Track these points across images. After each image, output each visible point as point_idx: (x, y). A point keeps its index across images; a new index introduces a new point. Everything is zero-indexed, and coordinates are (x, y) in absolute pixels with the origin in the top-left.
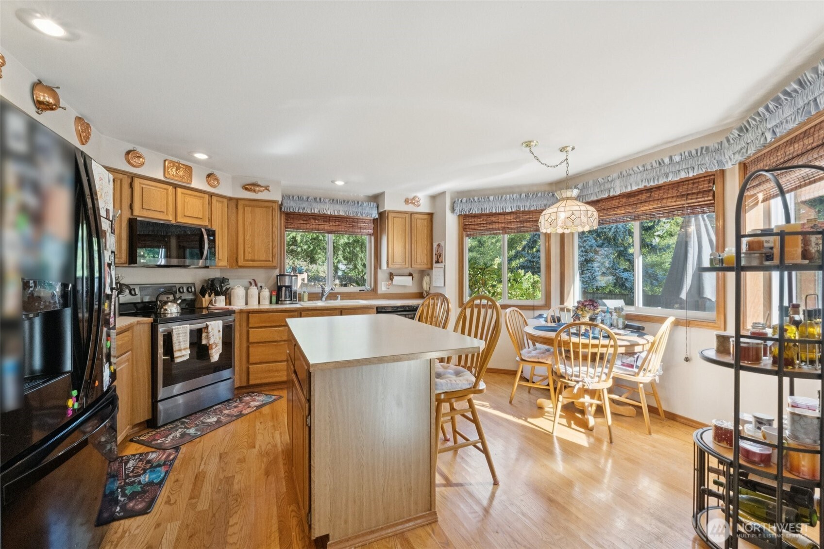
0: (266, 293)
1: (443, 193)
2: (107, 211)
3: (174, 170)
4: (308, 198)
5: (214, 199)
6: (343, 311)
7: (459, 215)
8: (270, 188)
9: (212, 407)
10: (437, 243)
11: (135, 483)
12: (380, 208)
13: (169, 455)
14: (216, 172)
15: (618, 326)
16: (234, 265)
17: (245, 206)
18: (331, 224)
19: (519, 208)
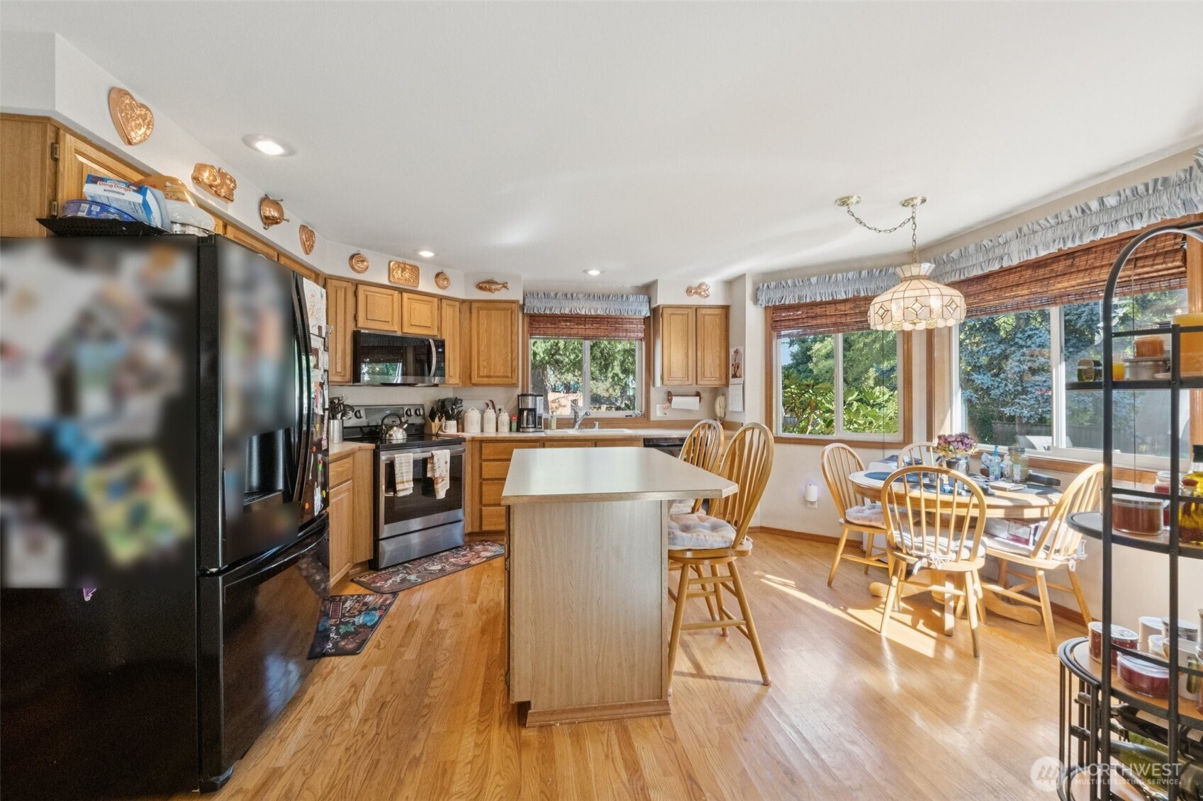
0: (505, 417)
1: (742, 277)
2: (320, 328)
3: (399, 272)
4: (556, 295)
5: (444, 302)
6: (598, 443)
7: (766, 307)
8: (509, 286)
9: (438, 553)
10: (735, 349)
11: (350, 623)
12: (652, 302)
13: (386, 600)
14: (447, 271)
15: (1013, 477)
16: (467, 382)
17: (479, 309)
18: (587, 327)
19: (858, 292)
